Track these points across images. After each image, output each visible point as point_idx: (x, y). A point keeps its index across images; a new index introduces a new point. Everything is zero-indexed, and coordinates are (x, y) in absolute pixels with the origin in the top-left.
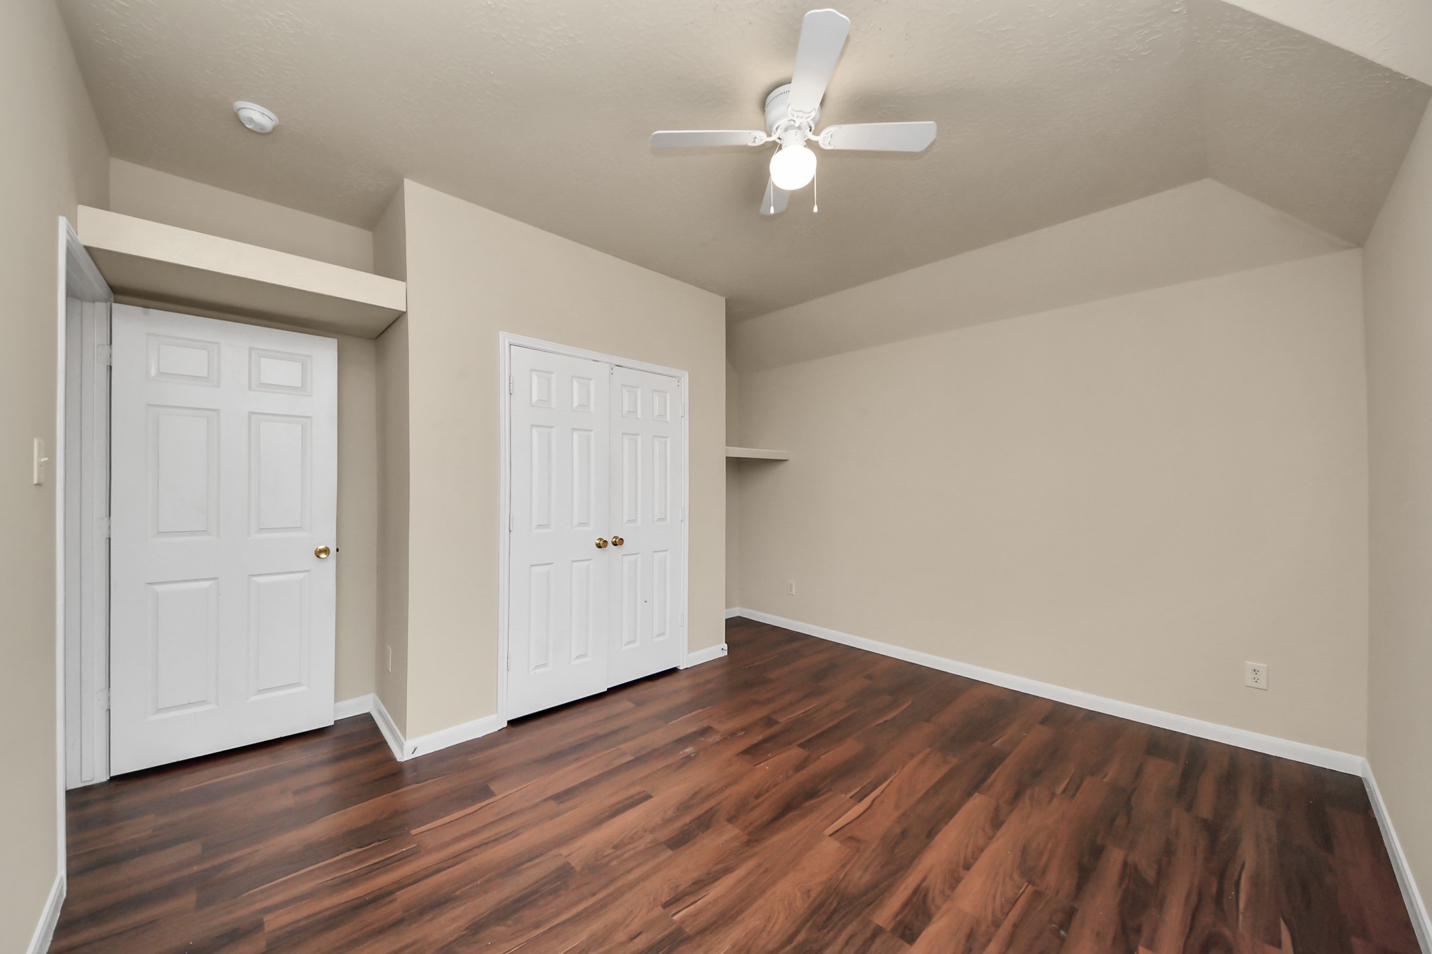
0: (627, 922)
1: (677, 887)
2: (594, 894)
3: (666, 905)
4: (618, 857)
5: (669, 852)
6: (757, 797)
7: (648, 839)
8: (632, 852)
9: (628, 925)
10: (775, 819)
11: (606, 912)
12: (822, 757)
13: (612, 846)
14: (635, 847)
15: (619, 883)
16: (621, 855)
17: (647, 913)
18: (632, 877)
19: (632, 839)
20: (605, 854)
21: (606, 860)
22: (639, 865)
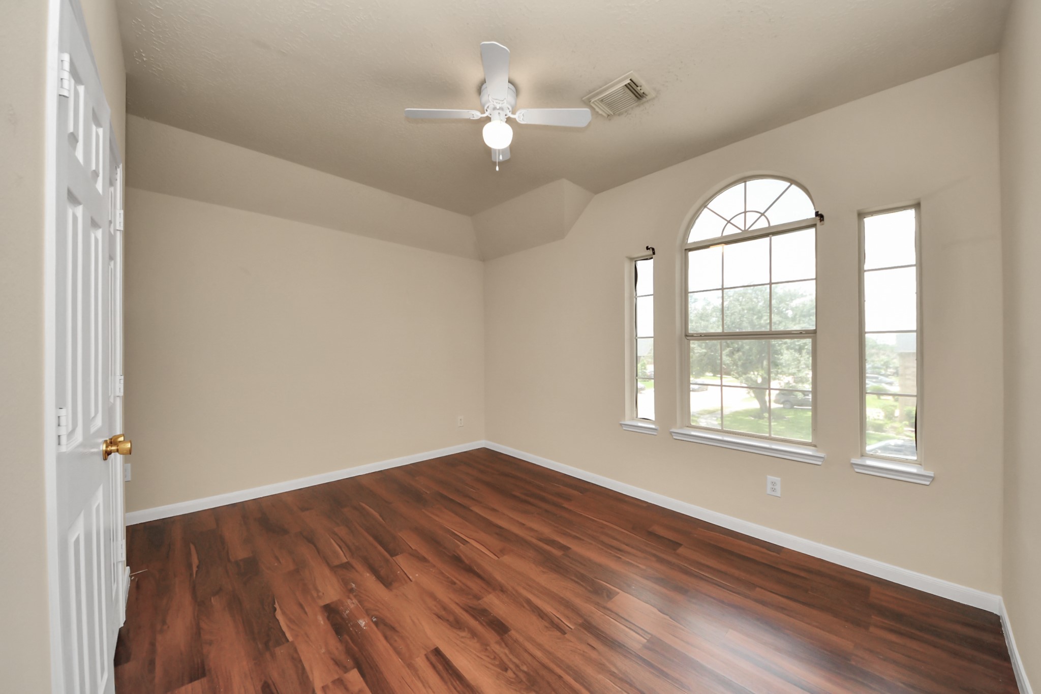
0: (582, 652)
1: (547, 627)
2: (560, 677)
3: (564, 633)
4: (517, 666)
5: (513, 633)
6: (455, 583)
7: (497, 648)
8: (511, 656)
9: (584, 652)
10: (479, 576)
11: (576, 666)
12: (413, 548)
13: (504, 673)
14: (506, 654)
15: (546, 661)
16: (514, 663)
17: (571, 641)
18: (538, 654)
19: (495, 657)
20: (513, 676)
21: (521, 675)
22: (526, 651)
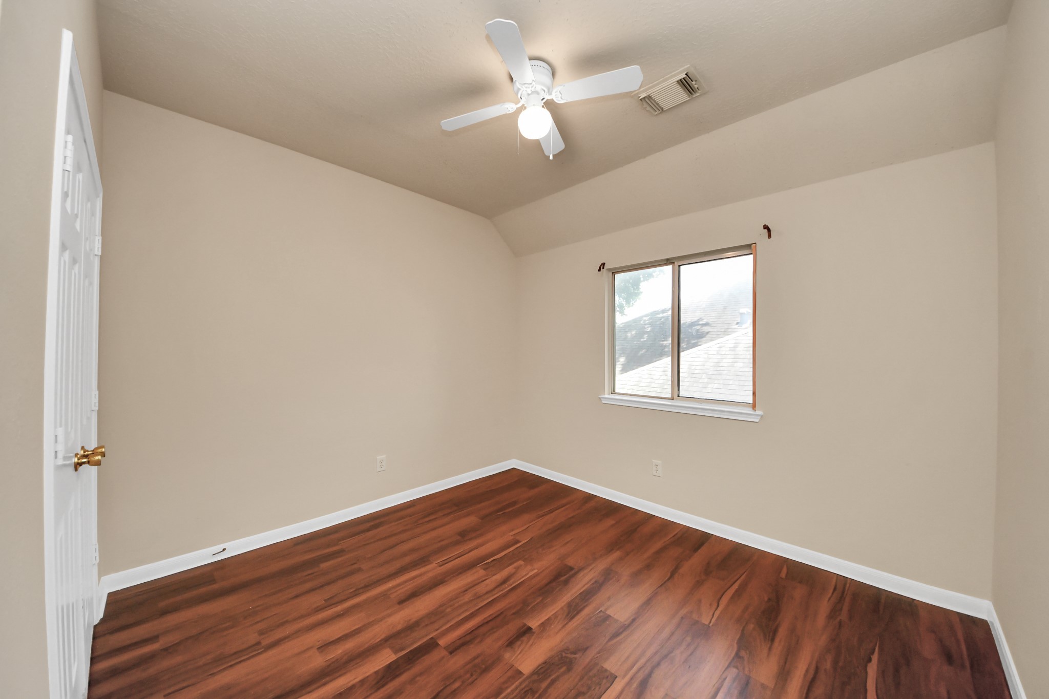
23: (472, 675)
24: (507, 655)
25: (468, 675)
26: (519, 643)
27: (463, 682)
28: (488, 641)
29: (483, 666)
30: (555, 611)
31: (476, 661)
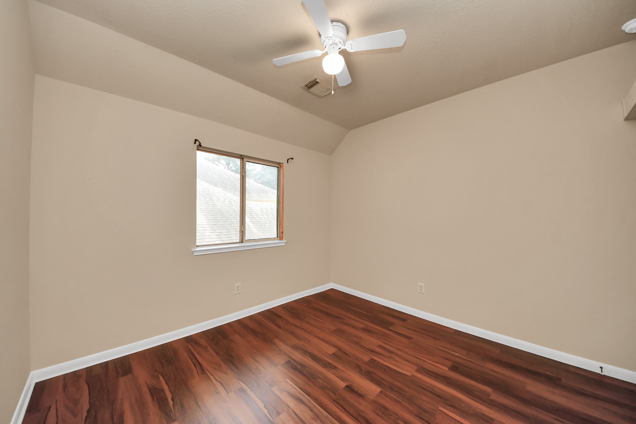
23: (391, 415)
24: (371, 398)
25: (391, 417)
26: (359, 392)
27: (397, 419)
28: (361, 408)
29: (382, 409)
30: (332, 374)
31: (380, 413)
